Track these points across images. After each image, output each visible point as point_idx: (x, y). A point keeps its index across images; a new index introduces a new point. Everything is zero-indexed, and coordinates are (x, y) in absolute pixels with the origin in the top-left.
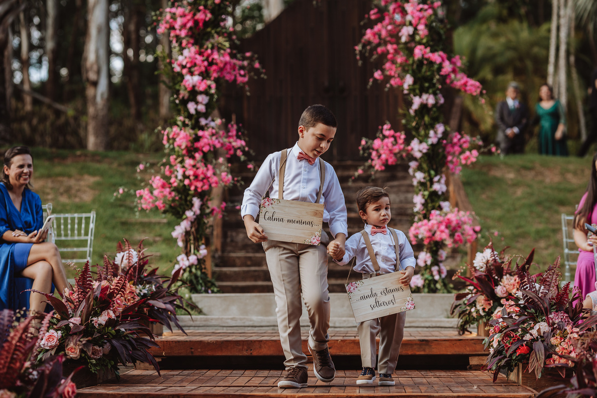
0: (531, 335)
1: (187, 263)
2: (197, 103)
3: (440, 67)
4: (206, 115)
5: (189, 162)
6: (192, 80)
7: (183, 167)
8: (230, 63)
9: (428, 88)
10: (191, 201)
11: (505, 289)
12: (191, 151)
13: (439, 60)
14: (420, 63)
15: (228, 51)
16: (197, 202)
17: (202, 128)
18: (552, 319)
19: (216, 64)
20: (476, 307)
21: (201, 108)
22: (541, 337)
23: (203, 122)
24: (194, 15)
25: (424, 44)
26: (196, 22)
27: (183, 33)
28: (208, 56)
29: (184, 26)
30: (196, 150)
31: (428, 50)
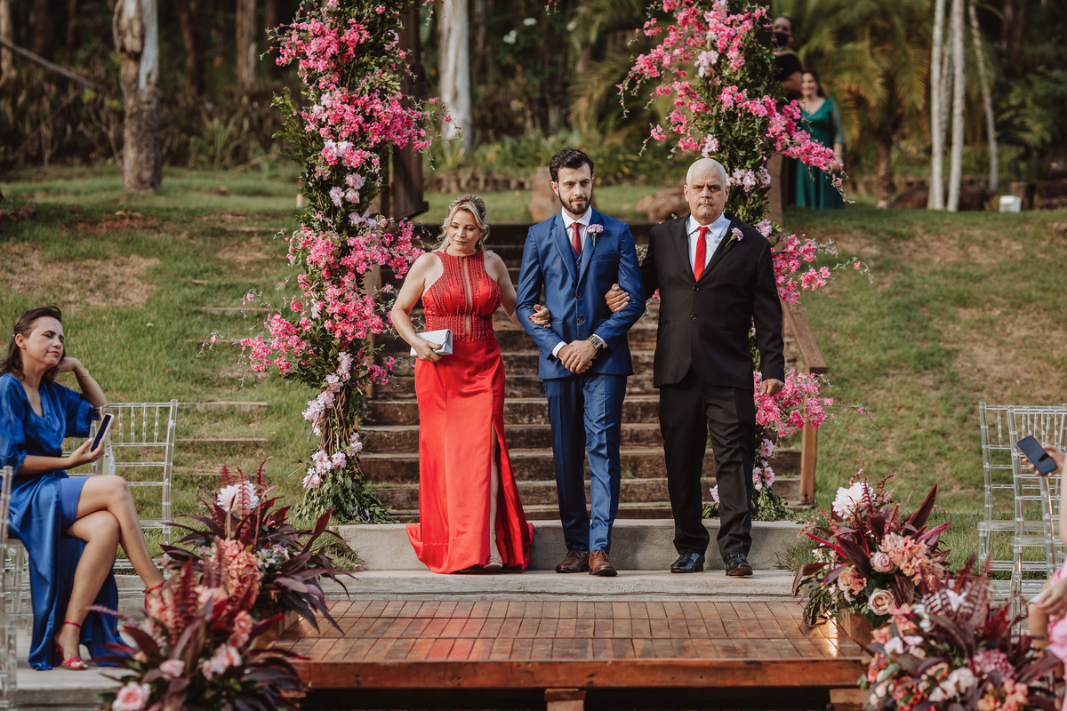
0: (945, 692)
1: (328, 466)
2: (345, 188)
3: (765, 124)
4: (360, 209)
5: (331, 291)
6: (337, 148)
7: (321, 299)
8: (401, 116)
9: (745, 159)
10: (335, 358)
11: (887, 558)
12: (335, 273)
13: (763, 112)
14: (732, 116)
15: (399, 96)
16: (345, 360)
17: (353, 232)
18: (979, 664)
19: (379, 120)
20: (837, 586)
21: (352, 196)
22: (961, 695)
23: (355, 219)
24: (340, 34)
25: (737, 83)
26: (343, 47)
27: (321, 66)
28: (364, 106)
29: (321, 53)
30: (344, 270)
31: (745, 93)
